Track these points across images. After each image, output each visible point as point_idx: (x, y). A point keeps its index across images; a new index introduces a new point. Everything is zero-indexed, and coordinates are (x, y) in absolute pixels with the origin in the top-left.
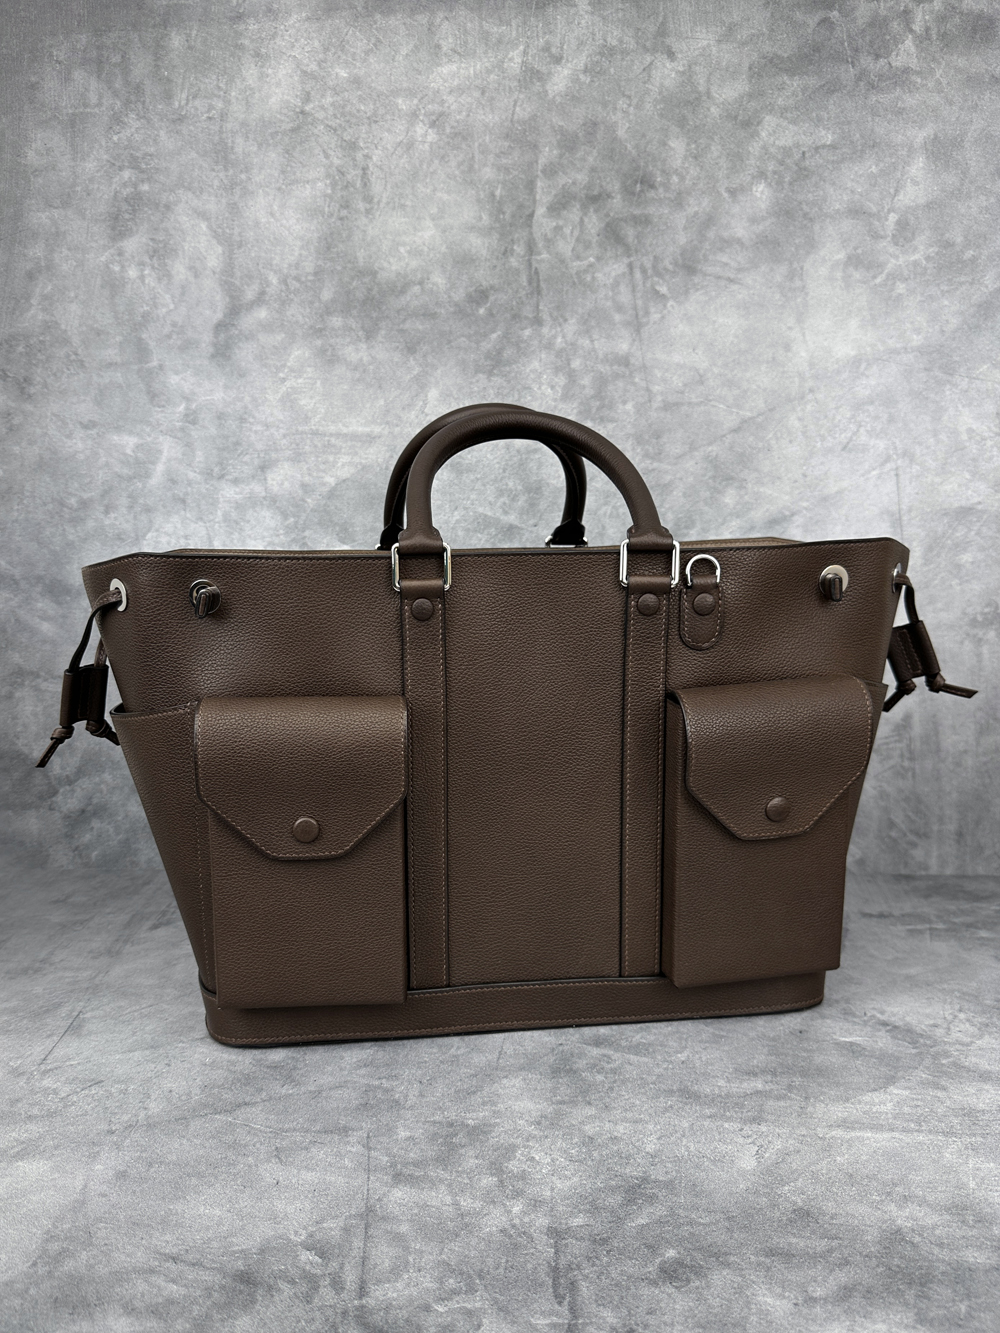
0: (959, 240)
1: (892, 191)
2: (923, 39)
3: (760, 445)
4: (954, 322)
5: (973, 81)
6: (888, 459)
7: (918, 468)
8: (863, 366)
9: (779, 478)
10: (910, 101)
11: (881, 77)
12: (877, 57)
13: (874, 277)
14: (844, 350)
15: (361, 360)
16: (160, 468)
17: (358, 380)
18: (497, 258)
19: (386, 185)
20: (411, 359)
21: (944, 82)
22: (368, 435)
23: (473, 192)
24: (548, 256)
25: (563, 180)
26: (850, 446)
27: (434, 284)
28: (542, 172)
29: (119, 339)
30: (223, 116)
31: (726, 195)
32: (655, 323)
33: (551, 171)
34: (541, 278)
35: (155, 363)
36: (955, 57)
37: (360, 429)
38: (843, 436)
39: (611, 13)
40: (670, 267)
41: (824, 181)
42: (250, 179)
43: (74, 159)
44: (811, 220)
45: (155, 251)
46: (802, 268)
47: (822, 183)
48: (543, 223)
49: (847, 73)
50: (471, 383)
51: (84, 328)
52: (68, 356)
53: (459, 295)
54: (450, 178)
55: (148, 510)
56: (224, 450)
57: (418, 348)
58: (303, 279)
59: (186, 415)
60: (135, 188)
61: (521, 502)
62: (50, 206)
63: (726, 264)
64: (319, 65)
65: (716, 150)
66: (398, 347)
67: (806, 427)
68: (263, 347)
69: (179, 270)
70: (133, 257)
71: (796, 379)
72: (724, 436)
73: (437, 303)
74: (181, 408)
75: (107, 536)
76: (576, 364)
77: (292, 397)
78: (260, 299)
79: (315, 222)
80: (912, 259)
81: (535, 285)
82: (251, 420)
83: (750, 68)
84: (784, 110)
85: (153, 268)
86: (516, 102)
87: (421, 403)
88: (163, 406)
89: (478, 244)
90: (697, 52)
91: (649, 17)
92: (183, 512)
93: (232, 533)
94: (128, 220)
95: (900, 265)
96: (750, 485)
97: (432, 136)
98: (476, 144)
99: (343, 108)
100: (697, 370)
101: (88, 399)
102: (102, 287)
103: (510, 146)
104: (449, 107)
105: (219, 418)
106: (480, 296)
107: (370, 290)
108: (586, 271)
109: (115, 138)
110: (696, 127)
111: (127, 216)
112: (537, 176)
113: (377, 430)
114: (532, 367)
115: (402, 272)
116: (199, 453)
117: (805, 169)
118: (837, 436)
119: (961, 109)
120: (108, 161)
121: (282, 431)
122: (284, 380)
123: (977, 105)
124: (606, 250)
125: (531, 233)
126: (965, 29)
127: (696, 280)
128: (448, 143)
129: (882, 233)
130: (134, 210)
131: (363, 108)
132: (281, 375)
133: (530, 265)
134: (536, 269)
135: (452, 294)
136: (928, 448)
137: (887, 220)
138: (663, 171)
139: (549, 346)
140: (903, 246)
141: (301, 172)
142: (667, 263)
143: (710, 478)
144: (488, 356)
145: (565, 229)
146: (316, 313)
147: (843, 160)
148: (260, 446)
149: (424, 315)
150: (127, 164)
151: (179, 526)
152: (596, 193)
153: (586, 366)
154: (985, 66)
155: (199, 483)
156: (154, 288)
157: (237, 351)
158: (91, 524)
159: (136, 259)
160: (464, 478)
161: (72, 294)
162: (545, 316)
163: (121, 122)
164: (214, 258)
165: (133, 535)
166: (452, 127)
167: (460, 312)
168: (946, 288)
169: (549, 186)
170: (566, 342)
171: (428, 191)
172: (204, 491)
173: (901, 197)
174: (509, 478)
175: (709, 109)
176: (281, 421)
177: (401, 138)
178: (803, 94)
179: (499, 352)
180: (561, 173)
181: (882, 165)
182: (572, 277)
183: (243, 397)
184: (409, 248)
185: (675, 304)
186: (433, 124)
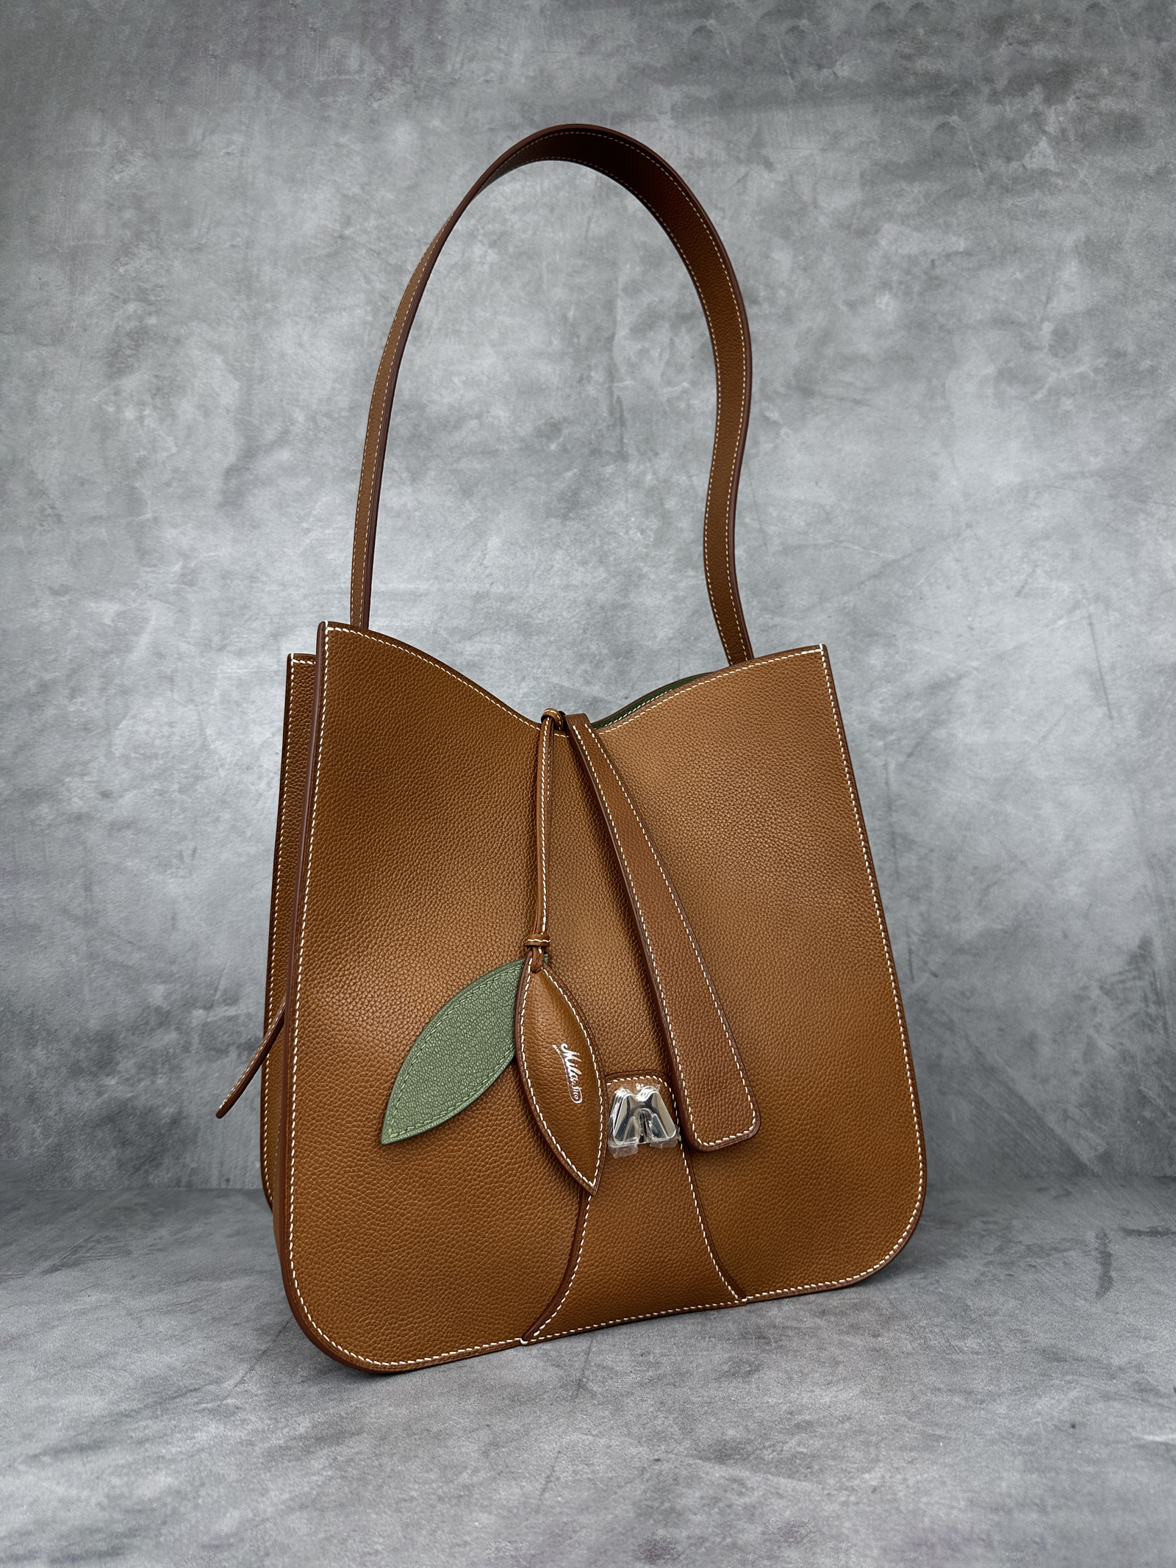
0: (1131, 349)
1: (1043, 298)
2: (1059, 141)
3: (910, 593)
4: (1139, 441)
5: (1124, 181)
6: (1077, 605)
7: (1117, 614)
8: (1032, 495)
9: (937, 632)
10: (1053, 203)
11: (1015, 180)
12: (1009, 159)
13: (1034, 393)
14: (1005, 477)
15: (405, 505)
16: (144, 640)
17: (401, 529)
18: (571, 386)
19: (437, 310)
20: (467, 502)
21: (1090, 182)
22: (412, 593)
23: (542, 315)
24: (633, 382)
25: (647, 298)
26: (1026, 590)
27: (494, 417)
28: (623, 290)
29: (106, 489)
30: (249, 244)
31: (844, 308)
32: (766, 454)
33: (633, 289)
34: (624, 407)
35: (149, 516)
36: (1100, 157)
37: (402, 586)
38: (1015, 578)
39: (698, 127)
40: (782, 390)
41: (960, 290)
42: (276, 308)
43: (71, 293)
44: (949, 332)
45: (158, 389)
46: (943, 386)
47: (958, 292)
48: (625, 346)
49: (976, 178)
50: (542, 529)
51: (66, 478)
52: (44, 509)
53: (526, 429)
54: (514, 301)
55: (124, 692)
56: (227, 615)
57: (475, 490)
58: (336, 415)
59: (183, 575)
60: (141, 322)
61: (608, 668)
62: (39, 344)
63: (851, 384)
64: (362, 188)
65: (827, 260)
66: (450, 490)
67: (966, 569)
68: (284, 494)
69: (186, 408)
70: (132, 396)
71: (949, 513)
72: (862, 583)
73: (498, 439)
74: (177, 568)
75: (69, 727)
76: (671, 504)
77: (318, 550)
78: (283, 439)
79: (352, 352)
80: (1076, 371)
81: (618, 415)
82: (264, 579)
83: (862, 176)
84: (904, 219)
85: (155, 407)
86: (590, 220)
87: (479, 553)
88: (155, 566)
89: (547, 371)
90: (798, 162)
91: (741, 128)
92: (169, 693)
93: (230, 718)
94: (129, 356)
95: (1063, 379)
96: (900, 643)
97: (492, 256)
98: (544, 263)
99: (388, 230)
100: (822, 507)
101: (62, 559)
102: (92, 430)
103: (584, 265)
104: (512, 226)
105: (224, 577)
106: (553, 428)
107: (416, 426)
108: (678, 398)
109: (122, 270)
110: (802, 238)
111: (128, 352)
112: (617, 295)
113: (423, 586)
114: (616, 508)
115: (456, 405)
116: (195, 620)
117: (937, 278)
118: (1007, 579)
119: (1114, 209)
120: (112, 294)
121: (303, 591)
122: (307, 531)
123: (1132, 205)
124: (702, 373)
125: (611, 358)
126: (1107, 129)
127: (815, 402)
128: (512, 264)
129: (1037, 344)
130: (138, 346)
131: (411, 230)
132: (305, 525)
133: (611, 393)
134: (619, 397)
135: (517, 428)
136: (1127, 590)
137: (1041, 329)
138: (767, 285)
139: (637, 484)
140: (1063, 358)
141: (338, 299)
142: (778, 385)
143: (848, 634)
144: (562, 497)
145: (652, 353)
146: (350, 454)
147: (980, 267)
148: (273, 610)
149: (482, 453)
150: (133, 297)
151: (163, 711)
152: (688, 311)
153: (684, 506)
154: (1135, 165)
155: (193, 657)
156: (154, 430)
157: (250, 498)
158: (51, 712)
159: (135, 399)
160: (533, 641)
161: (55, 440)
162: (631, 451)
163: (131, 253)
164: (229, 393)
165: (102, 723)
166: (516, 247)
167: (527, 449)
168: (1123, 403)
169: (632, 305)
170: (658, 480)
171: (488, 315)
172: (199, 666)
173: (1054, 304)
174: (591, 640)
175: (816, 219)
176: (303, 579)
177: (456, 260)
178: (926, 200)
179: (575, 494)
180: (645, 292)
181: (1027, 271)
182: (662, 405)
183: (255, 553)
184: (464, 378)
185: (790, 432)
186: (493, 244)
